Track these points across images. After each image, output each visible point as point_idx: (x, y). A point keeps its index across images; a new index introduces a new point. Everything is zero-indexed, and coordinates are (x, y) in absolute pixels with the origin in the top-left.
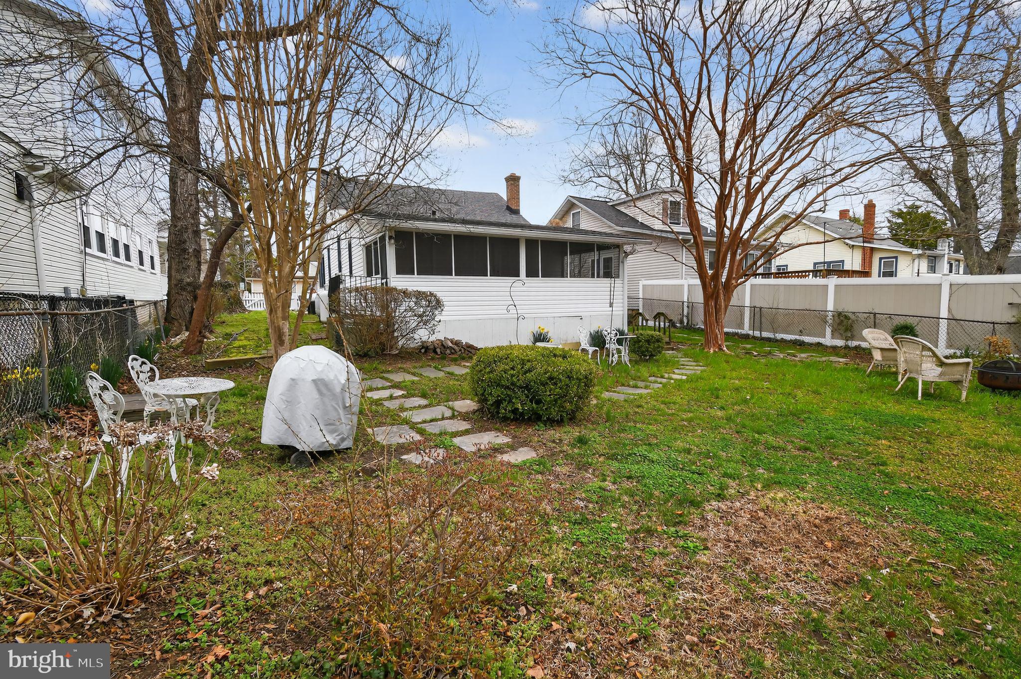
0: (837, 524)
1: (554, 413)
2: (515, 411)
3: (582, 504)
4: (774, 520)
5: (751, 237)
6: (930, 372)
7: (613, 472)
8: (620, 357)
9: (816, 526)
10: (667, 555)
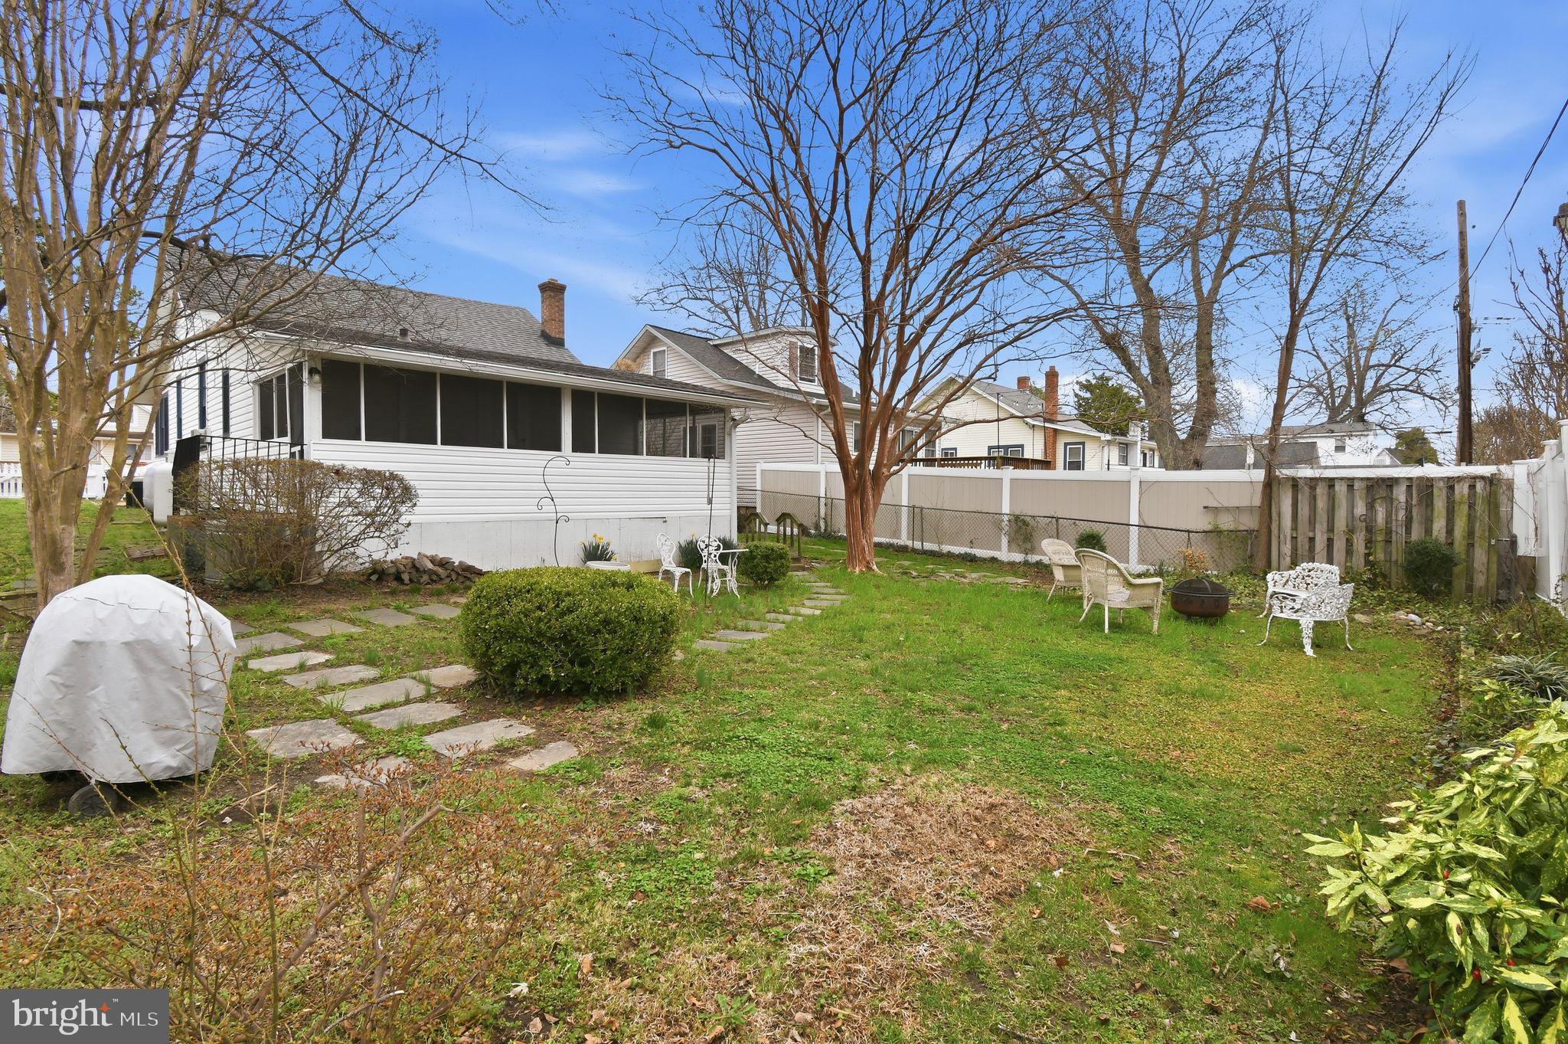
0: (1003, 812)
1: (611, 678)
2: (543, 680)
3: (649, 828)
4: (924, 816)
5: (906, 408)
6: (1117, 596)
7: (702, 770)
8: (724, 582)
9: (977, 819)
10: (776, 892)
